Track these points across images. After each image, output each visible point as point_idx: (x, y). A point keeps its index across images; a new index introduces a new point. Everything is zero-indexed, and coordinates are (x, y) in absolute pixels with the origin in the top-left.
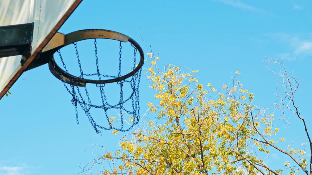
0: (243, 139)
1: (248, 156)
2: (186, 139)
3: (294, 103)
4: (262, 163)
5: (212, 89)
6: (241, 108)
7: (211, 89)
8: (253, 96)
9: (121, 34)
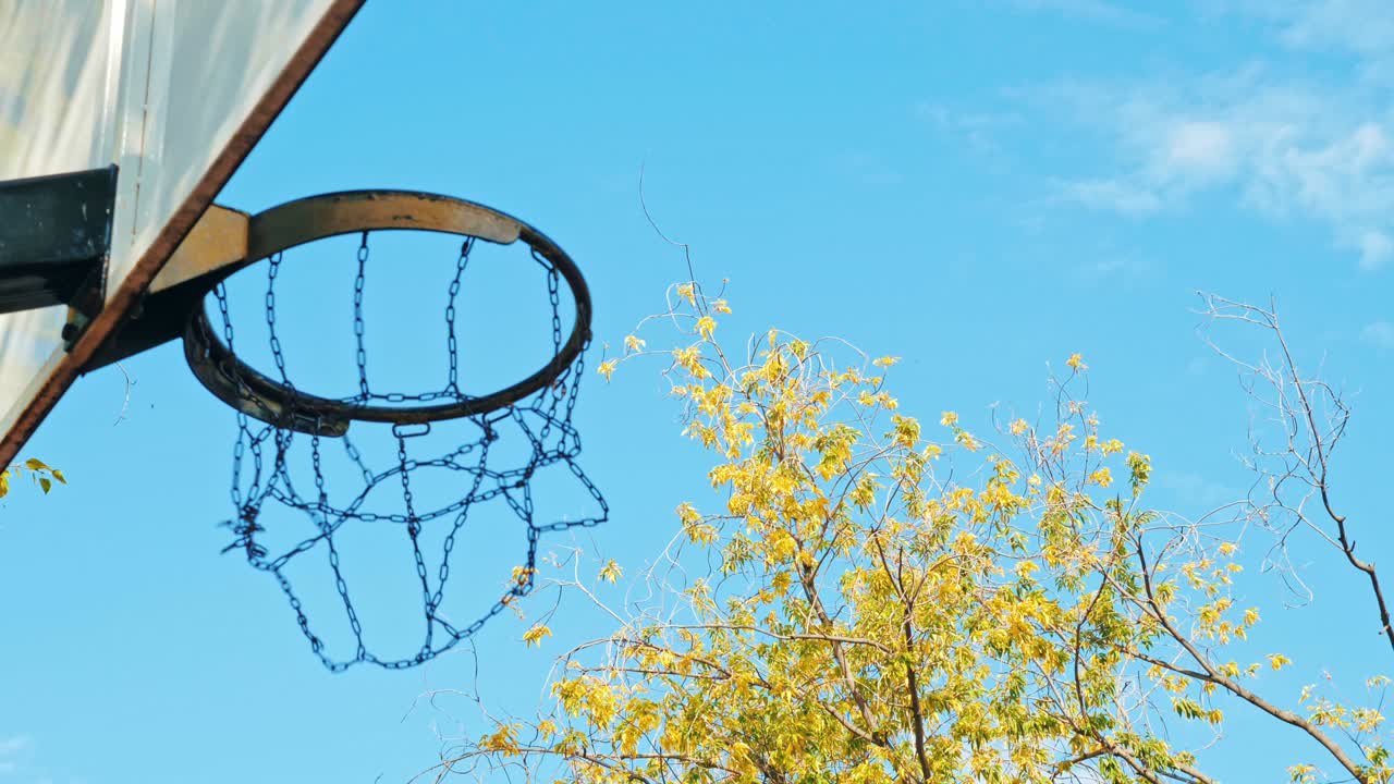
0: (1103, 661)
1: (1127, 736)
2: (849, 666)
3: (1327, 495)
4: (1192, 769)
5: (961, 438)
6: (1093, 520)
7: (956, 439)
8: (1149, 468)
9: (487, 209)
